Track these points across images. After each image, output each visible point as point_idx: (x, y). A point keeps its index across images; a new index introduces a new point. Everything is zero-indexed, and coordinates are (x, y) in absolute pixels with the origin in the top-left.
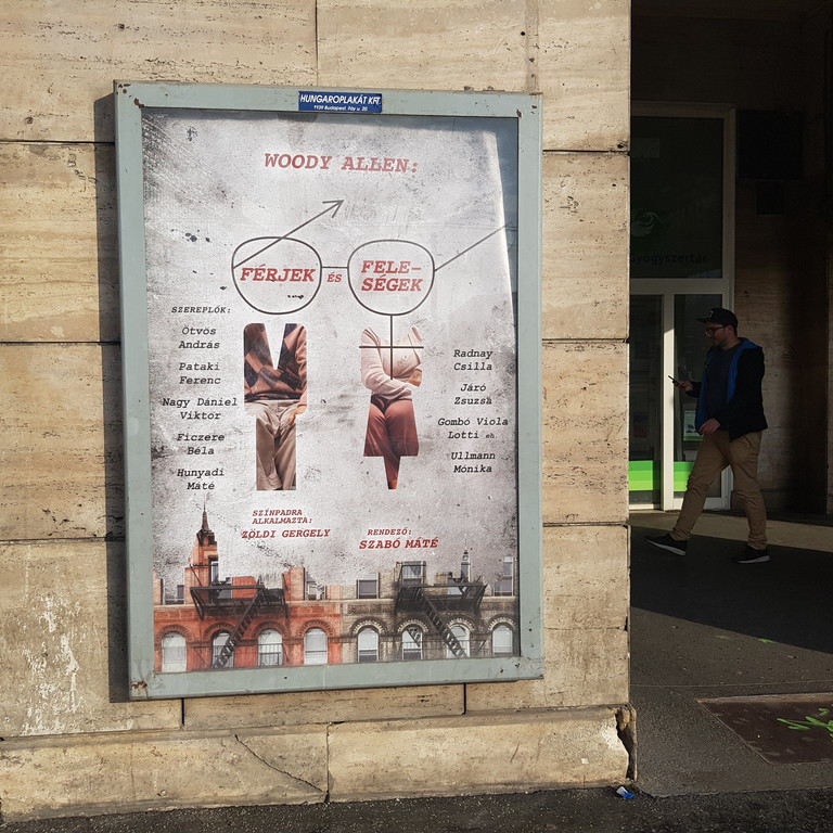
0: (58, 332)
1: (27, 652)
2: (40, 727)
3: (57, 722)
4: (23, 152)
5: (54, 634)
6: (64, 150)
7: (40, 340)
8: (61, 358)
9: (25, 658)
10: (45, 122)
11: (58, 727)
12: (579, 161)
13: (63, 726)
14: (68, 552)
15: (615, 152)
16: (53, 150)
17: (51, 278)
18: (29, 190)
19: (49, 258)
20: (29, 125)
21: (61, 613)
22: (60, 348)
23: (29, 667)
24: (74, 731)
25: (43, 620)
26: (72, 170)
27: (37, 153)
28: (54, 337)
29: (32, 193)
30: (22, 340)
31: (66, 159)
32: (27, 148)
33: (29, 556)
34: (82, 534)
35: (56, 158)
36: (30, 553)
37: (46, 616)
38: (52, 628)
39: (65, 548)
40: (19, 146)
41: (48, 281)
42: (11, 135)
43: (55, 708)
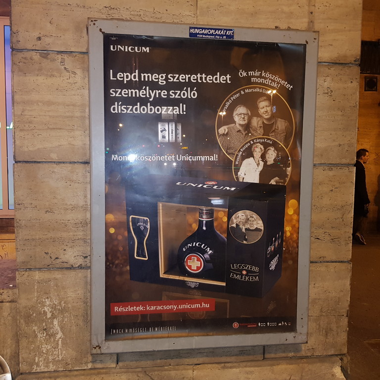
0: (54, 157)
1: (35, 328)
2: (42, 367)
3: (51, 365)
4: (36, 56)
5: (50, 318)
6: (58, 56)
7: (44, 160)
8: (55, 170)
9: (34, 331)
10: (48, 40)
11: (52, 368)
12: (334, 69)
13: (54, 367)
14: (58, 275)
15: (352, 64)
16: (52, 55)
17: (51, 127)
18: (39, 78)
19: (49, 116)
20: (39, 41)
21: (54, 307)
22: (55, 165)
23: (36, 336)
24: (60, 369)
25: (44, 311)
26: (63, 67)
27: (43, 57)
28: (52, 159)
29: (41, 79)
30: (34, 160)
31: (60, 61)
32: (38, 54)
33: (37, 277)
34: (66, 265)
35: (54, 60)
36: (37, 275)
37: (46, 309)
38: (49, 315)
39: (57, 272)
40: (34, 53)
41: (49, 128)
42: (29, 47)
43: (50, 358)
